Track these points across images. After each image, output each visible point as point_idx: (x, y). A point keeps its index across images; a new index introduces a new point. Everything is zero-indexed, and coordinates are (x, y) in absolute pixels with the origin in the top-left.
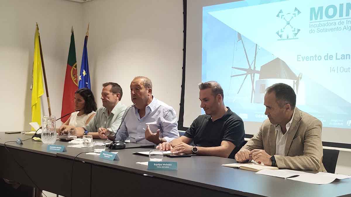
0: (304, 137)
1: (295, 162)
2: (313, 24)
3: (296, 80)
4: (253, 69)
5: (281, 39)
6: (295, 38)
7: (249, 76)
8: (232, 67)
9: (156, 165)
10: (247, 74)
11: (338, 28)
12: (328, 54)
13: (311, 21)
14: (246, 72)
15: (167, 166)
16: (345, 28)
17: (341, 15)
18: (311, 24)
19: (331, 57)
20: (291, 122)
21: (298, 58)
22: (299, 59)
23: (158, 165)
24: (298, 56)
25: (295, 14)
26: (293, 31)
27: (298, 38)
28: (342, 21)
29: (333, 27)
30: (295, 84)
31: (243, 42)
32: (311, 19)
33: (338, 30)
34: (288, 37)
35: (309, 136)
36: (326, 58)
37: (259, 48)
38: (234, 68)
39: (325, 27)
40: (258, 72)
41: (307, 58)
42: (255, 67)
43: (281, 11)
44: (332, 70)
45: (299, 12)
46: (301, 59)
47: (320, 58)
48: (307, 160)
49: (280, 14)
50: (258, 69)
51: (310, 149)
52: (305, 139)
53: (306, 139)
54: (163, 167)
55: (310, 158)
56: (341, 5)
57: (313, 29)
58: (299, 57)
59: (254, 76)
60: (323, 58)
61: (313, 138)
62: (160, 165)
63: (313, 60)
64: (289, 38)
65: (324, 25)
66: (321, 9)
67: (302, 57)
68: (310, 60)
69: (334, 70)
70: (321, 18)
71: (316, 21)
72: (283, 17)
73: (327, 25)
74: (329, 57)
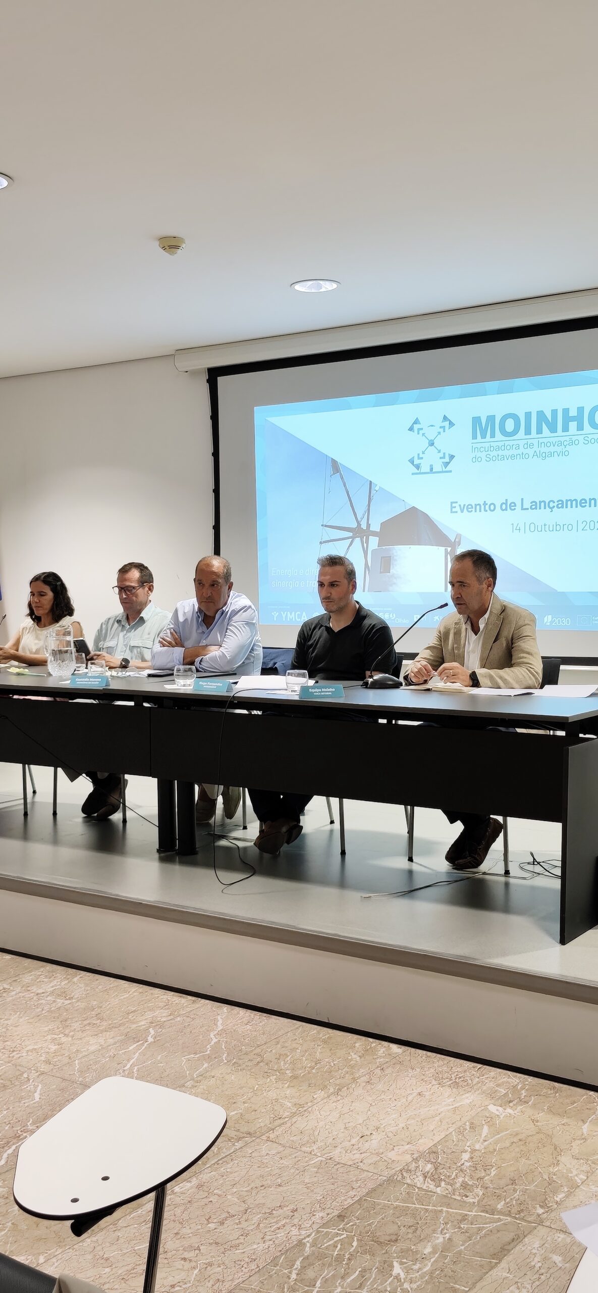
0: (512, 640)
1: (506, 677)
2: (479, 446)
3: (450, 548)
4: (365, 528)
5: (419, 472)
6: (444, 470)
7: (357, 541)
8: (322, 525)
9: (313, 691)
10: (353, 538)
11: (524, 455)
12: (506, 500)
13: (475, 441)
14: (351, 534)
15: (329, 692)
16: (535, 454)
17: (528, 432)
18: (475, 446)
19: (513, 506)
20: (486, 616)
21: (452, 507)
22: (454, 510)
23: (315, 691)
24: (452, 503)
25: (444, 427)
26: (441, 458)
27: (450, 471)
28: (530, 441)
29: (515, 452)
30: (449, 555)
31: (342, 478)
32: (474, 437)
33: (524, 457)
34: (432, 469)
35: (520, 638)
36: (504, 507)
37: (377, 488)
38: (326, 526)
39: (500, 453)
40: (375, 534)
41: (469, 508)
42: (368, 525)
43: (416, 422)
44: (515, 528)
45: (451, 424)
46: (458, 509)
47: (492, 507)
48: (523, 673)
49: (416, 427)
50: (376, 527)
51: (523, 657)
52: (512, 645)
53: (515, 643)
54: (322, 694)
55: (527, 669)
56: (528, 415)
57: (479, 454)
58: (454, 505)
59: (367, 542)
60: (498, 507)
61: (526, 640)
62: (318, 690)
63: (480, 511)
64: (434, 471)
65: (499, 448)
66: (491, 419)
67: (460, 506)
68: (476, 511)
69: (518, 528)
70: (493, 436)
71: (483, 440)
72: (420, 431)
73: (503, 449)
74: (508, 506)
